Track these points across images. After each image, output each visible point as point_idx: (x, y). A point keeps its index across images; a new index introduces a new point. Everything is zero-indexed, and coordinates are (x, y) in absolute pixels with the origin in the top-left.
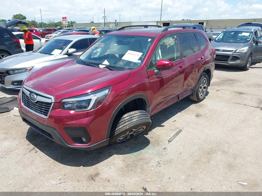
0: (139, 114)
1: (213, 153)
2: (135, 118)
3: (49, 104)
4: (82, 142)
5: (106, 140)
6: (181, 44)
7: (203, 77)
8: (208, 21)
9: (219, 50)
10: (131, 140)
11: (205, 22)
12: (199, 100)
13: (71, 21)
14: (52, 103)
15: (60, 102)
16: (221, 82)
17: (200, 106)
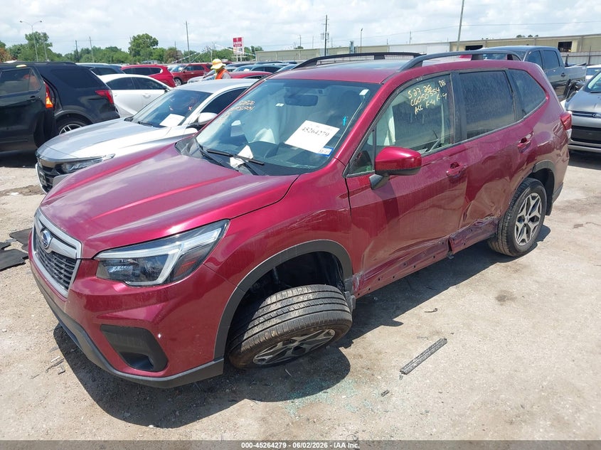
0: (311, 296)
1: (525, 421)
2: (296, 307)
3: (72, 261)
4: (148, 366)
5: (213, 362)
6: (458, 101)
7: (528, 190)
8: (582, 39)
9: (593, 113)
10: (301, 360)
11: (575, 39)
12: (513, 253)
13: (252, 47)
14: (77, 259)
15: (93, 258)
16: (593, 200)
17: (516, 271)
